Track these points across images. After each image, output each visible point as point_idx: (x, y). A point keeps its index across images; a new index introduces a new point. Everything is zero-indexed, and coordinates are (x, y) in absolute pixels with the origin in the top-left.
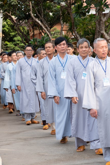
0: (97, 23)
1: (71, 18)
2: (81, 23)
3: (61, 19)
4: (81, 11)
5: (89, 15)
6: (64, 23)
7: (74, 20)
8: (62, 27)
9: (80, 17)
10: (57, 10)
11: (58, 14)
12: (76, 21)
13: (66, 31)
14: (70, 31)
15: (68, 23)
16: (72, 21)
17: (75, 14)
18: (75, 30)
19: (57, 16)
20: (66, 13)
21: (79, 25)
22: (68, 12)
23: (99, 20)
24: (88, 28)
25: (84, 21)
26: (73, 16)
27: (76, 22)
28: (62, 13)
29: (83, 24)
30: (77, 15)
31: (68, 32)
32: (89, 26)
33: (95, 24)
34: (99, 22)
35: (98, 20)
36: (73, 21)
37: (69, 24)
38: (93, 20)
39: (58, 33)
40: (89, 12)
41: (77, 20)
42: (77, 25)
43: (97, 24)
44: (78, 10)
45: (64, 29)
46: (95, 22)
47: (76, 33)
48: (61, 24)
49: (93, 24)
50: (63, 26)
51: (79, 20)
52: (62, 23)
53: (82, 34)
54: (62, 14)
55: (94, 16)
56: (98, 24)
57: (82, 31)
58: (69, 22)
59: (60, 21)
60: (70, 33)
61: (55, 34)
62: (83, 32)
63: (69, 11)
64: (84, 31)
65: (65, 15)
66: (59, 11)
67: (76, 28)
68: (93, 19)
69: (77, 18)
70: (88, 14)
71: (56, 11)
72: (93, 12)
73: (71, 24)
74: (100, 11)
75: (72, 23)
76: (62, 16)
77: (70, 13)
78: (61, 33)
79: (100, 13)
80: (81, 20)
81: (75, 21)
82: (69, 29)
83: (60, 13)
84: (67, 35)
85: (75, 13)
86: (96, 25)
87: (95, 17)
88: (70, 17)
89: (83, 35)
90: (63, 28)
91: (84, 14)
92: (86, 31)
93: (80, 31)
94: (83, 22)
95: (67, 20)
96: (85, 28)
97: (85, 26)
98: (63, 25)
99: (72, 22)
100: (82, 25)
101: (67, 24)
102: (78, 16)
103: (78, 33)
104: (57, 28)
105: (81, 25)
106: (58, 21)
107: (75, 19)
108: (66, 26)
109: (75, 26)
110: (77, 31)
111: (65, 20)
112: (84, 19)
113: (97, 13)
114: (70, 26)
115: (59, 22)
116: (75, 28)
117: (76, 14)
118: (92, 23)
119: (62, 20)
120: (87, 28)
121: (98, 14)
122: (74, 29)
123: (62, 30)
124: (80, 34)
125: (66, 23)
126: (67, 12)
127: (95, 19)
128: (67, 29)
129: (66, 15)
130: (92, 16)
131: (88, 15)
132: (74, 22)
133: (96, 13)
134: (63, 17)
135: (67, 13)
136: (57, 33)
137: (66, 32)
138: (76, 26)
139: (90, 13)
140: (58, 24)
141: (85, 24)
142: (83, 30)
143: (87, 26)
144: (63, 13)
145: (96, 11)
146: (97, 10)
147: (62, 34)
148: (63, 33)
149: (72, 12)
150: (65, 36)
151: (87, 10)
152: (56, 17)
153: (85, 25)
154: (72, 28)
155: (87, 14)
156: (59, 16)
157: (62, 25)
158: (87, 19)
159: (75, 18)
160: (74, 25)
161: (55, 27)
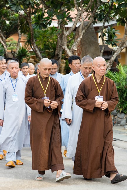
0: (59, 37)
1: (30, 29)
2: (41, 35)
3: (19, 29)
4: (41, 22)
5: (51, 27)
6: (21, 34)
7: (33, 31)
8: (19, 38)
9: (40, 28)
10: (15, 18)
11: (15, 23)
12: (36, 33)
13: (24, 43)
14: (28, 43)
15: (26, 34)
16: (31, 32)
17: (34, 25)
18: (34, 43)
19: (14, 25)
20: (25, 23)
21: (39, 37)
22: (27, 22)
23: (61, 34)
24: (49, 41)
25: (44, 33)
26: (33, 26)
27: (36, 34)
28: (20, 22)
29: (44, 37)
30: (37, 26)
31: (26, 44)
32: (50, 39)
33: (57, 37)
34: (61, 36)
35: (59, 34)
36: (32, 32)
37: (27, 35)
38: (55, 33)
39: (14, 45)
40: (50, 24)
41: (37, 31)
42: (36, 37)
43: (59, 39)
44: (38, 21)
45: (22, 40)
46: (56, 35)
47: (35, 46)
48: (19, 35)
49: (54, 38)
50: (20, 37)
51: (39, 32)
52: (20, 33)
54: (19, 24)
55: (56, 29)
56: (60, 38)
57: (42, 44)
58: (28, 33)
59: (18, 31)
60: (28, 45)
61: (12, 45)
62: (43, 46)
63: (28, 21)
64: (44, 44)
65: (23, 25)
66: (17, 20)
67: (36, 41)
68: (55, 32)
69: (37, 30)
70: (50, 26)
71: (14, 20)
72: (55, 24)
73: (30, 35)
74: (62, 23)
75: (31, 34)
76: (20, 25)
77: (29, 24)
78: (18, 45)
79: (63, 27)
80: (42, 32)
81: (34, 32)
82: (27, 41)
83: (17, 22)
84: (25, 48)
86: (57, 39)
87: (57, 30)
88: (28, 27)
89: (43, 49)
90: (20, 40)
91: (45, 26)
92: (46, 45)
93: (40, 44)
94: (43, 35)
95: (26, 31)
96: (45, 41)
97: (45, 39)
98: (21, 36)
99: (31, 33)
100: (42, 38)
101: (25, 35)
103: (37, 46)
104: (14, 39)
105: (40, 38)
106: (15, 31)
107: (35, 30)
110: (37, 44)
111: (23, 30)
112: (45, 31)
113: (60, 26)
114: (28, 37)
115: (16, 32)
116: (34, 40)
117: (35, 25)
118: (53, 36)
120: (47, 42)
121: (61, 27)
123: (19, 42)
124: (40, 47)
125: (24, 34)
126: (26, 22)
127: (57, 33)
129: (25, 24)
131: (49, 27)
132: (33, 33)
133: (58, 26)
134: (20, 27)
135: (26, 23)
136: (13, 44)
138: (36, 38)
140: (15, 34)
141: (45, 36)
142: (43, 43)
143: (48, 39)
144: (22, 23)
145: (58, 23)
146: (59, 23)
148: (20, 44)
149: (32, 22)
150: (22, 48)
151: (48, 22)
152: (13, 27)
153: (45, 37)
154: (31, 41)
155: (48, 26)
156: (17, 25)
157: (20, 36)
158: (48, 31)
159: (34, 29)
160: (33, 36)
161: (11, 37)
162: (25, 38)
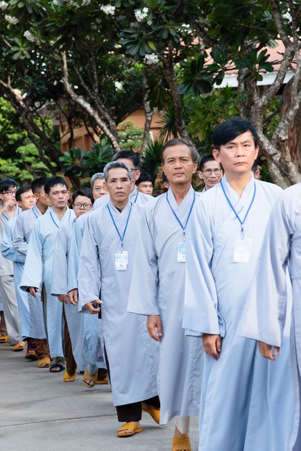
0: (241, 110)
1: (172, 98)
2: (199, 109)
3: (145, 99)
4: (200, 79)
5: (221, 89)
6: (152, 110)
7: (180, 102)
8: (147, 121)
9: (197, 93)
10: (135, 75)
11: (137, 85)
12: (186, 105)
13: (159, 131)
14: (169, 131)
15: (164, 109)
16: (176, 105)
17: (183, 86)
18: (183, 129)
19: (133, 90)
20: (159, 83)
21: (194, 114)
22: (164, 80)
23: (246, 103)
25: (206, 104)
26: (178, 90)
27: (185, 108)
28: (147, 83)
29: (205, 113)
30: (188, 89)
31: (163, 134)
32: (221, 117)
33: (236, 112)
34: (248, 109)
35: (243, 104)
36: (177, 103)
37: (166, 112)
38: (231, 102)
39: (136, 136)
40: (219, 82)
41: (188, 101)
42: (188, 115)
43: (242, 114)
44: (191, 75)
45: (153, 125)
46: (235, 107)
47: (186, 135)
48: (146, 113)
49: (230, 113)
50: (150, 118)
51: (193, 103)
52: (148, 109)
53: (200, 139)
54: (147, 86)
55: (234, 92)
56: (244, 113)
57: (202, 131)
58: (167, 108)
59: (143, 105)
60: (169, 135)
61: (130, 137)
62: (205, 134)
63: (168, 78)
64: (208, 131)
65: (155, 88)
66: (141, 77)
67: (186, 124)
68: (231, 99)
69: (190, 97)
70: (218, 87)
71: (132, 78)
72: (230, 81)
73: (172, 111)
74: (249, 78)
75: (176, 109)
76: (147, 89)
77: (170, 84)
78: (146, 136)
79: (250, 85)
80: (200, 102)
81: (182, 104)
82: (166, 126)
83: (142, 83)
84: (162, 142)
85: (183, 83)
86: (238, 115)
87: (236, 95)
88: (168, 92)
89: (204, 142)
90: (150, 124)
91: (208, 87)
92: (211, 132)
93: (196, 131)
94: (204, 109)
95: (162, 102)
96: (209, 124)
97: (209, 119)
98: (151, 114)
99: (175, 107)
100: (201, 117)
101: (161, 112)
102: (191, 90)
103: (190, 135)
104: (135, 122)
105: (198, 116)
106: (137, 103)
107: (184, 98)
108: (158, 118)
109: (184, 117)
110: (189, 131)
111: (156, 102)
112: (208, 99)
113: (243, 85)
114: (169, 116)
115: (139, 106)
116: (184, 123)
117: (185, 86)
118: (228, 110)
119: (147, 101)
120: (214, 124)
121: (245, 87)
122: (180, 125)
123: (147, 129)
124: (197, 138)
125: (160, 109)
126: (161, 80)
127: (236, 101)
128: (162, 125)
129: (160, 87)
130: (227, 92)
131: (217, 89)
132: (180, 106)
133: (239, 85)
134: (149, 94)
135: (162, 83)
136: (134, 135)
137: (159, 134)
138: (186, 117)
139: (223, 85)
140: (136, 112)
141: (209, 112)
142: (204, 128)
143: (215, 118)
144: (152, 84)
145: (238, 79)
146: (242, 77)
147: (148, 138)
148: (149, 134)
149: (176, 81)
150: (156, 143)
151: (214, 77)
152: (133, 94)
153: (209, 114)
154: (176, 124)
155: (215, 86)
156: (141, 91)
157: (148, 115)
158: (214, 100)
159: (182, 96)
160: (179, 114)
161: (129, 120)
162: (160, 120)
